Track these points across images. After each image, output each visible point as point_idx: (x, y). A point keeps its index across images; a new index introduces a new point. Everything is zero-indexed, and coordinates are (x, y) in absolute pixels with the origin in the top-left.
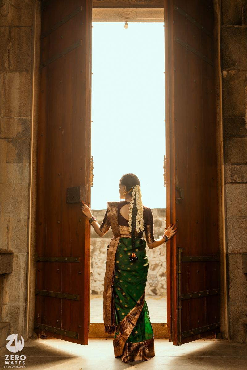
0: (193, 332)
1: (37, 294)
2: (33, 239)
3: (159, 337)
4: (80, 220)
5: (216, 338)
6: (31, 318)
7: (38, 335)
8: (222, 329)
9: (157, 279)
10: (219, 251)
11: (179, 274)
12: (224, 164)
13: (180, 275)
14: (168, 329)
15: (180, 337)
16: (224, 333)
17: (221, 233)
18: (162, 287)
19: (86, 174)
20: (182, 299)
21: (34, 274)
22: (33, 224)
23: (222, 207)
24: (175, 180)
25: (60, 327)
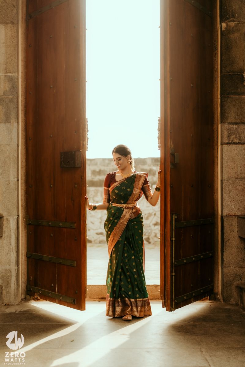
0: (186, 297)
1: (29, 257)
2: (23, 201)
3: (152, 298)
4: (76, 186)
5: (209, 300)
6: (23, 280)
7: (31, 297)
8: (216, 290)
9: (150, 228)
10: (213, 214)
11: (172, 240)
12: (221, 123)
13: (174, 241)
14: (162, 295)
15: (174, 303)
16: (217, 294)
17: (216, 194)
18: (156, 236)
19: (82, 137)
20: (175, 265)
21: (25, 236)
22: (23, 185)
23: (218, 167)
24: (169, 143)
25: (55, 292)
